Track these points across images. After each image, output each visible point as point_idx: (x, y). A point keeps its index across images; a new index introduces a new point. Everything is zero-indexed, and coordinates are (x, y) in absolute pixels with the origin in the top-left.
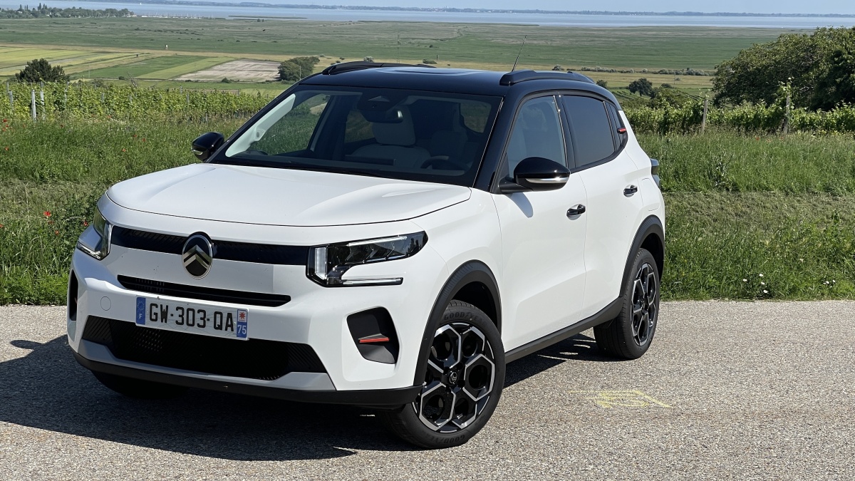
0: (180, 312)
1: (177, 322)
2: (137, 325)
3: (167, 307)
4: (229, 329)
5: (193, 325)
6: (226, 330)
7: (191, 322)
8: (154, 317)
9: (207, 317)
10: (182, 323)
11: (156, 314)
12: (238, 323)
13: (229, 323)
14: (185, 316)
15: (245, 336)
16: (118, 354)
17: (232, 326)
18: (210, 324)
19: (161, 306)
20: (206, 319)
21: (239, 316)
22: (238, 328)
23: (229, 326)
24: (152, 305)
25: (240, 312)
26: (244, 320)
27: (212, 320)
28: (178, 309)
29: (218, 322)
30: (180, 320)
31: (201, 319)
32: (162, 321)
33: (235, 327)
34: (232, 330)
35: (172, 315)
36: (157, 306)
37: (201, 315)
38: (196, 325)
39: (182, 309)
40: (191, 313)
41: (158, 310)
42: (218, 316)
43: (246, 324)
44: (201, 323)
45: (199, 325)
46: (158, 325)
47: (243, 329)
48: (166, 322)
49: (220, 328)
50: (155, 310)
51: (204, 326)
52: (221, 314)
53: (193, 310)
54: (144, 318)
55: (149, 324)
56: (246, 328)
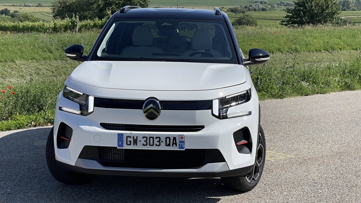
0: (145, 139)
1: (143, 145)
2: (118, 148)
3: (137, 137)
4: (174, 145)
5: (153, 145)
6: (173, 146)
7: (151, 144)
8: (129, 143)
9: (161, 140)
10: (147, 145)
11: (130, 141)
12: (180, 142)
13: (174, 142)
14: (148, 141)
15: (184, 148)
16: (104, 164)
17: (176, 144)
18: (163, 144)
19: (133, 137)
20: (161, 142)
21: (180, 138)
22: (179, 145)
23: (174, 144)
24: (127, 137)
25: (180, 136)
26: (183, 140)
27: (164, 142)
28: (143, 137)
29: (168, 142)
30: (145, 143)
31: (158, 141)
32: (134, 145)
33: (178, 144)
34: (176, 146)
35: (140, 141)
36: (130, 137)
37: (158, 139)
38: (155, 145)
39: (147, 138)
40: (151, 139)
41: (132, 140)
42: (168, 139)
43: (184, 142)
44: (158, 144)
45: (156, 145)
46: (132, 147)
47: (182, 145)
48: (136, 145)
49: (169, 145)
50: (129, 139)
51: (160, 145)
52: (169, 138)
53: (153, 138)
54: (122, 143)
55: (126, 147)
56: (184, 144)
